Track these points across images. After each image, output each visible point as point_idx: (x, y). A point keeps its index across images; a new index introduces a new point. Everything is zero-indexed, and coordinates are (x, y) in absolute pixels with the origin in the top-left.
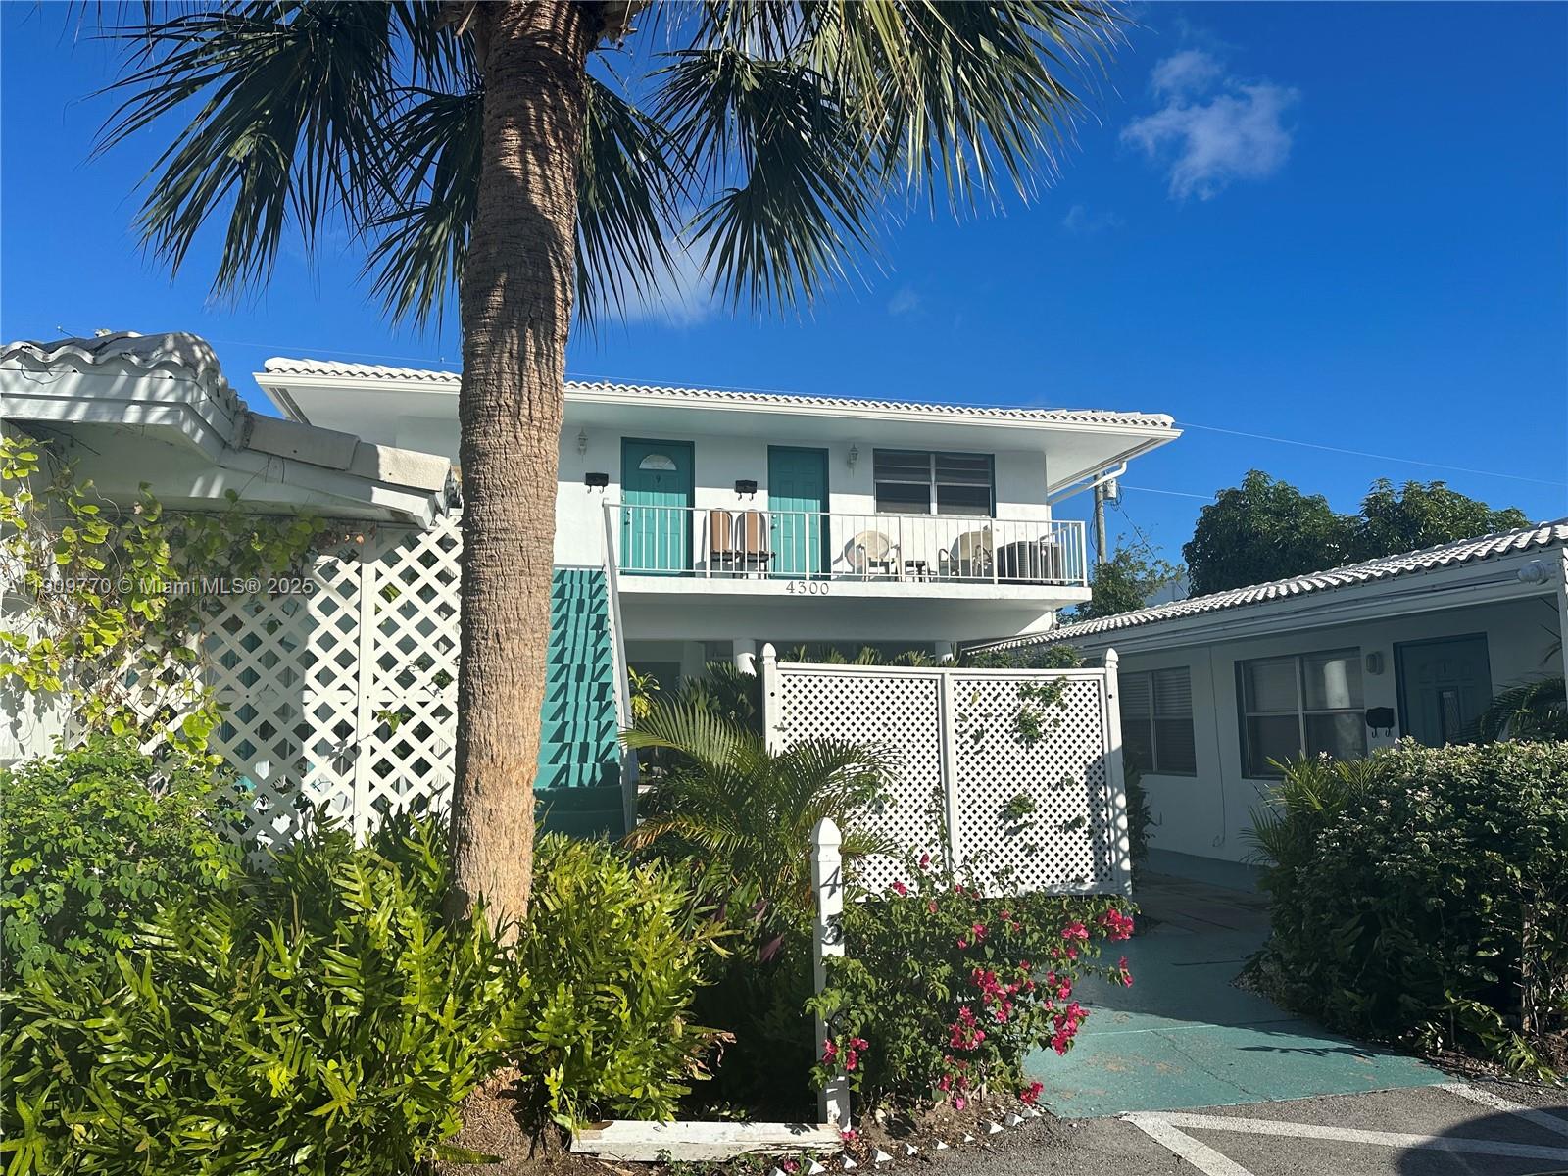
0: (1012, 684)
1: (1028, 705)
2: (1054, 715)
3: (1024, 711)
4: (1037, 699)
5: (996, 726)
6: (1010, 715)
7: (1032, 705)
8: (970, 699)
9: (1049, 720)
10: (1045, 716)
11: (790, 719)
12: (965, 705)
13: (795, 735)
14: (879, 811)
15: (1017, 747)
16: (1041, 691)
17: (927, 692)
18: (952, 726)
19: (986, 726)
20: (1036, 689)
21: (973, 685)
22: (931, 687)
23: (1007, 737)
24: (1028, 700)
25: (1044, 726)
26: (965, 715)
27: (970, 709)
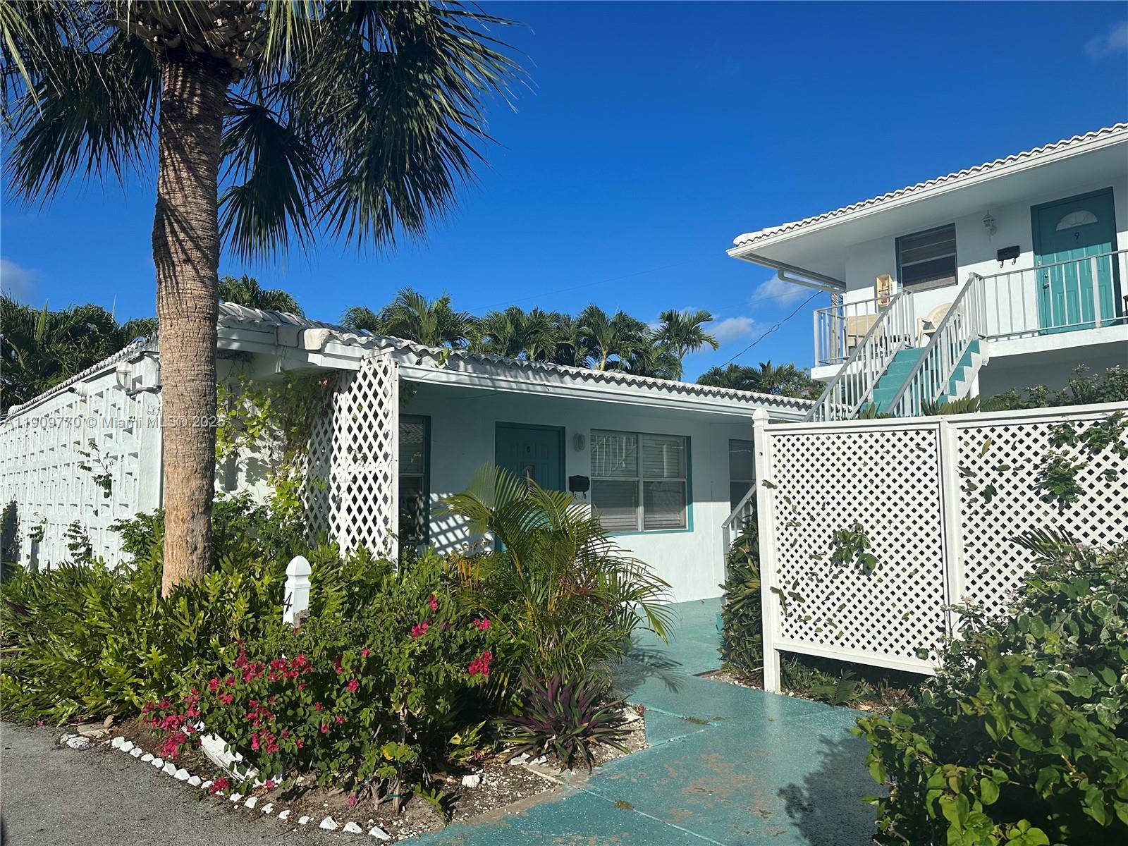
0: (1043, 428)
1: (1066, 453)
2: (1107, 465)
3: (1057, 461)
4: (1080, 445)
5: (1015, 480)
6: (1036, 467)
7: (1074, 453)
8: (979, 450)
9: (1097, 472)
10: (1092, 465)
11: (780, 476)
12: (973, 456)
13: (785, 492)
14: (867, 571)
15: (1045, 507)
16: (1087, 434)
17: (924, 445)
18: (954, 482)
19: (1001, 480)
20: (1080, 431)
21: (986, 431)
22: (930, 438)
23: (1030, 494)
24: (1065, 447)
25: (1091, 479)
26: (974, 469)
27: (980, 462)
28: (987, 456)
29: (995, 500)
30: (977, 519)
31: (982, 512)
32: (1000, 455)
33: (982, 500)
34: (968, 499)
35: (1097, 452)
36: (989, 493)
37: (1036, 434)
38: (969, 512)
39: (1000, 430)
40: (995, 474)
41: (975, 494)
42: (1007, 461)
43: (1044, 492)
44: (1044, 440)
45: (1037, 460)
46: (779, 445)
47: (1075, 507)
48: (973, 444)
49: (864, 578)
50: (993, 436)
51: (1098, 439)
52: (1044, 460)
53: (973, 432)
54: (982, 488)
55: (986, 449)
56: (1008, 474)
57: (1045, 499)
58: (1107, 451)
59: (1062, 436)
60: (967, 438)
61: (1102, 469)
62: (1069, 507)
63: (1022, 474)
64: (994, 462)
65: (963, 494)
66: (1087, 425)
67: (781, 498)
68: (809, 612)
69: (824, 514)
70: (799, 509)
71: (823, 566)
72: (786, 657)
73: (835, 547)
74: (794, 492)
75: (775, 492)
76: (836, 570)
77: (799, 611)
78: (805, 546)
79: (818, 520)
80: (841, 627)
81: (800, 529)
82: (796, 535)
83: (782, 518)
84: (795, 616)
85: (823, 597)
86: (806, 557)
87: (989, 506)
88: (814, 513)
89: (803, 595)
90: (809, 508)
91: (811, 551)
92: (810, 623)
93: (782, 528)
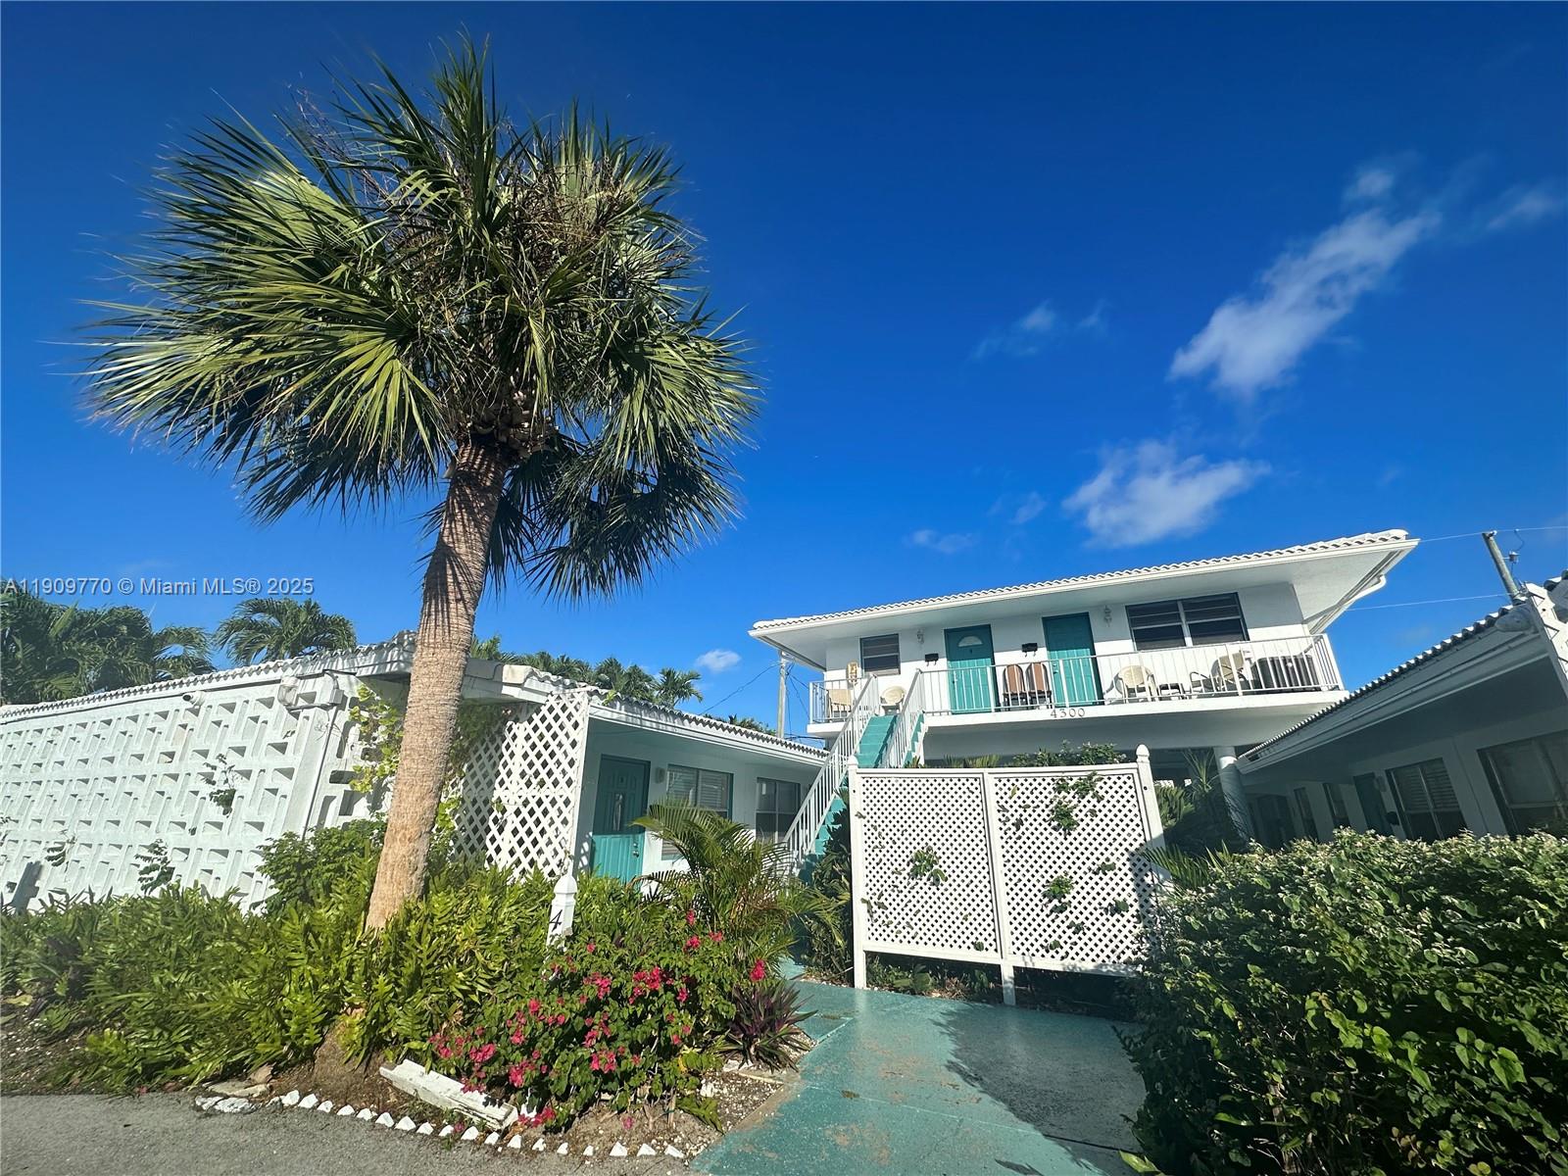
0: (1049, 780)
1: (1065, 797)
2: (1090, 806)
3: (1060, 803)
4: (1072, 792)
5: (1035, 815)
6: (1047, 806)
7: (1069, 798)
8: (1009, 793)
9: (1085, 810)
10: (1081, 806)
11: (868, 809)
12: (1006, 798)
13: (872, 821)
14: (936, 883)
15: (1056, 834)
16: (1077, 785)
17: (972, 788)
18: (994, 816)
19: (1025, 815)
20: (1071, 783)
21: (1013, 781)
22: (976, 784)
23: (1045, 825)
24: (1063, 793)
25: (1081, 816)
26: (1007, 806)
27: (1011, 802)
28: (1015, 798)
29: (1022, 829)
30: (1011, 842)
31: (1014, 838)
32: (1023, 797)
33: (1014, 829)
34: (1004, 828)
35: (1083, 797)
36: (1019, 824)
37: (1044, 784)
38: (1005, 837)
39: (1021, 780)
40: (1021, 811)
41: (1009, 824)
42: (1028, 802)
43: (1055, 824)
44: (1050, 788)
45: (1047, 802)
46: (867, 785)
47: (1074, 834)
48: (1005, 789)
49: (934, 888)
50: (1018, 784)
51: (1084, 788)
52: (1051, 802)
53: (1004, 781)
54: (1013, 820)
55: (1014, 793)
56: (1029, 811)
57: (1054, 829)
58: (1088, 797)
59: (1061, 787)
60: (1000, 785)
61: (1087, 809)
62: (1070, 834)
63: (1038, 811)
64: (1020, 802)
65: (1001, 825)
66: (1075, 780)
67: (869, 826)
68: (891, 918)
69: (903, 839)
70: (884, 834)
71: (903, 880)
72: (871, 956)
73: (911, 865)
74: (879, 822)
75: (865, 821)
76: (913, 883)
77: (883, 917)
78: (888, 864)
79: (899, 843)
80: (916, 928)
81: (884, 851)
82: (881, 855)
83: (869, 842)
84: (880, 922)
85: (902, 905)
86: (889, 873)
87: (1019, 833)
88: (895, 838)
89: (886, 904)
90: (891, 834)
91: (893, 868)
92: (892, 927)
93: (870, 850)
